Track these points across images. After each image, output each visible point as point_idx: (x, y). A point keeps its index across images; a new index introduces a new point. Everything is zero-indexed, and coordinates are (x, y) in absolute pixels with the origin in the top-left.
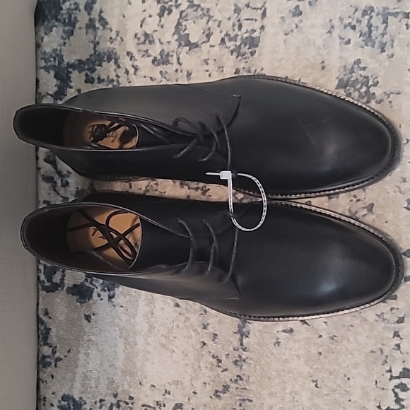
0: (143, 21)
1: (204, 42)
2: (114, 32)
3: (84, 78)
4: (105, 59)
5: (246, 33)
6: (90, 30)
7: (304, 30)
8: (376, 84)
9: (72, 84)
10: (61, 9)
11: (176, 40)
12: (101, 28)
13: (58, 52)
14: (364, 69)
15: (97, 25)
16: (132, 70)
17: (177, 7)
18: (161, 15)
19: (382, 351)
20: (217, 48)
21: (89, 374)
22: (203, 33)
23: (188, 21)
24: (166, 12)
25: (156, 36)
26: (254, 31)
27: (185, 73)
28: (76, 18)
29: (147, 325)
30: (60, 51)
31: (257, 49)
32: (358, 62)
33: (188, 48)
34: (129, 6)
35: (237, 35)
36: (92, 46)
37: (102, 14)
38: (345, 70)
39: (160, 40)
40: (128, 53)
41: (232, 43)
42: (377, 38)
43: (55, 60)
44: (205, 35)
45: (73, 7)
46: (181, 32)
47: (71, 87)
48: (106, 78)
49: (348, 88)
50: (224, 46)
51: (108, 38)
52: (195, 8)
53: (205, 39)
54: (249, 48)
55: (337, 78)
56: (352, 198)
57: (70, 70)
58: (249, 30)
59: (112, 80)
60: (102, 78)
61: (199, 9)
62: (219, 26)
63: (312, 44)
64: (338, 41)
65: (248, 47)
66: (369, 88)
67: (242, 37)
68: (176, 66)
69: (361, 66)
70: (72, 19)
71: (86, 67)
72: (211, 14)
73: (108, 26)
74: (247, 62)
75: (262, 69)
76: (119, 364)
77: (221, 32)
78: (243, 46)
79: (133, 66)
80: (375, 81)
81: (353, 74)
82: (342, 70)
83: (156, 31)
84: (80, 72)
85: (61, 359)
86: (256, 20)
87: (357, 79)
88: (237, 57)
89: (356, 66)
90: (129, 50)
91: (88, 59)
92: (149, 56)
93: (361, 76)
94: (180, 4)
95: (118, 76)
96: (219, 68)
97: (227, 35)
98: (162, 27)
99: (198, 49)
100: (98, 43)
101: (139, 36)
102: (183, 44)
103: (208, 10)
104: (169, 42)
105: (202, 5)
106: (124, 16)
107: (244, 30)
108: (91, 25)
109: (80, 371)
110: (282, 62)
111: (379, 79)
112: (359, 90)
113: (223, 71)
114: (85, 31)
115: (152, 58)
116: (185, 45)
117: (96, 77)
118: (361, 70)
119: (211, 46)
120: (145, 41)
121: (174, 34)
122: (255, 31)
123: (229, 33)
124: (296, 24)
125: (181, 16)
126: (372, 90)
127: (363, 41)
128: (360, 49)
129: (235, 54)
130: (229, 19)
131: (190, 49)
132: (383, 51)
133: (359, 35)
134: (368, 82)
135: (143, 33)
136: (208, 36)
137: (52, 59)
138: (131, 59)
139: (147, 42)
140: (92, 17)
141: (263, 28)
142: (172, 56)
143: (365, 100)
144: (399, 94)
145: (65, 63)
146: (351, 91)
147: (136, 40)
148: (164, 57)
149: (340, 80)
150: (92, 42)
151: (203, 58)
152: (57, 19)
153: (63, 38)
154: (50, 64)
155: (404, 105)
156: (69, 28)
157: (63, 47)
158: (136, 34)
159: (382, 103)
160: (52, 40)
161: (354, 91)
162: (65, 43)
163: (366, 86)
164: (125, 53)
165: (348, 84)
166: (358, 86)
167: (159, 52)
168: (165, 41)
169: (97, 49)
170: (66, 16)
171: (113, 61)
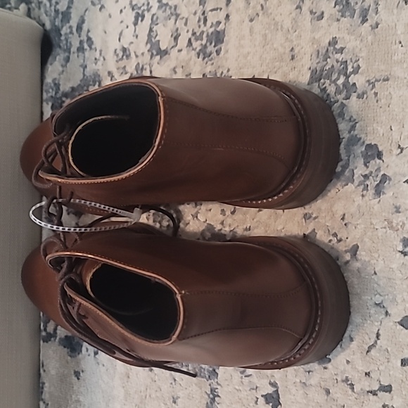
0: (121, 34)
1: (173, 47)
2: (98, 51)
4: (91, 83)
5: (211, 27)
6: (80, 54)
7: (270, 11)
8: (356, 70)
10: (61, 35)
11: (148, 51)
12: (88, 48)
13: (57, 82)
14: (341, 50)
15: (86, 46)
17: (148, 10)
18: (135, 24)
20: (184, 52)
22: (172, 36)
23: (159, 25)
24: (140, 19)
25: (132, 48)
26: (219, 23)
28: (70, 43)
29: (123, 390)
30: (59, 80)
31: (223, 46)
32: (334, 42)
33: (158, 57)
34: (110, 19)
35: (203, 32)
36: (82, 70)
37: (89, 34)
38: (318, 57)
39: (135, 53)
40: (109, 73)
41: (199, 42)
42: (357, 3)
43: (53, 90)
44: (173, 38)
45: (68, 31)
46: (153, 40)
49: (322, 81)
50: (191, 48)
51: (94, 58)
52: (164, 8)
53: (173, 43)
54: (215, 46)
55: (310, 69)
56: (331, 238)
57: (64, 99)
58: (214, 23)
61: (168, 8)
62: (186, 24)
63: (280, 27)
64: (309, 17)
65: (213, 44)
66: (347, 77)
67: (208, 34)
69: (338, 47)
70: (68, 44)
71: (77, 94)
72: (178, 12)
73: (93, 47)
74: (213, 64)
75: (229, 70)
77: (188, 31)
78: (208, 44)
80: (355, 65)
81: (328, 60)
82: (314, 56)
83: (132, 43)
86: (221, 9)
87: (333, 66)
88: (204, 59)
89: (332, 48)
90: (110, 70)
91: (80, 85)
92: (126, 73)
93: (337, 61)
94: (151, 7)
96: (187, 76)
97: (194, 34)
98: (137, 37)
99: (167, 56)
100: (86, 66)
101: (118, 52)
102: (155, 53)
103: (176, 7)
104: (143, 54)
105: (170, 4)
106: (105, 32)
107: (209, 23)
108: (81, 49)
110: (249, 58)
111: (360, 62)
112: (335, 82)
114: (76, 55)
115: (128, 75)
116: (157, 54)
118: (336, 53)
119: (180, 51)
120: (123, 56)
121: (147, 43)
122: (221, 23)
123: (195, 31)
124: (262, 5)
125: (152, 19)
126: (352, 79)
127: (339, 11)
128: (336, 23)
129: (201, 56)
130: (195, 13)
131: (161, 57)
132: (364, 20)
133: (333, 5)
134: (347, 69)
135: (121, 47)
136: (176, 39)
137: (51, 90)
139: (124, 57)
140: (82, 38)
141: (228, 16)
142: (146, 69)
143: (343, 95)
144: (388, 80)
145: (60, 92)
146: (327, 85)
147: (115, 57)
148: (139, 72)
149: (312, 71)
150: (81, 66)
151: (172, 66)
152: (60, 47)
153: (62, 66)
154: (50, 95)
155: (394, 96)
156: (67, 54)
157: (62, 76)
158: (116, 50)
159: (365, 96)
160: (54, 69)
161: (330, 85)
162: (63, 71)
163: (344, 75)
164: (106, 73)
165: (322, 75)
166: (334, 77)
167: (134, 67)
168: (139, 53)
169: (85, 73)
170: (64, 42)
171: (97, 83)
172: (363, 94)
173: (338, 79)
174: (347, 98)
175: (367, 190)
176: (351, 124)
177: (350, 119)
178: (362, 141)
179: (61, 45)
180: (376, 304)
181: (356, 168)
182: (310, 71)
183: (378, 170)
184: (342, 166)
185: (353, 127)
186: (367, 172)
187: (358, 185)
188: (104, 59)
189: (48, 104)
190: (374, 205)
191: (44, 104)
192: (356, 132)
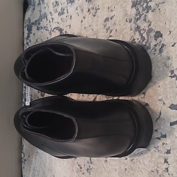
2: (46, 4)
3: (36, 28)
4: (43, 18)
6: (39, 6)
9: (32, 32)
11: (66, 1)
13: (29, 19)
15: (41, 2)
16: (51, 20)
19: (157, 171)
21: (36, 168)
25: (60, 1)
27: (70, 17)
28: (35, 2)
33: (70, 4)
36: (39, 12)
39: (61, 3)
40: (50, 13)
43: (28, 22)
47: (32, 33)
48: (43, 26)
49: (137, 6)
51: (44, 7)
57: (32, 25)
59: (45, 27)
60: (42, 27)
66: (147, 3)
68: (66, 14)
71: (37, 23)
73: (44, 2)
74: (92, 4)
75: (99, 6)
76: (47, 165)
79: (52, 18)
84: (35, 26)
85: (26, 160)
88: (89, 2)
90: (50, 11)
91: (39, 19)
92: (57, 12)
95: (47, 25)
96: (82, 10)
99: (74, 3)
100: (41, 11)
101: (54, 3)
102: (69, 2)
104: (64, 3)
108: (39, 4)
109: (32, 166)
112: (142, 6)
113: (83, 11)
114: (37, 7)
115: (58, 13)
116: (70, 3)
117: (40, 27)
120: (56, 5)
126: (149, 4)
131: (71, 4)
135: (55, 1)
137: (27, 22)
138: (51, 15)
139: (57, 5)
142: (65, 9)
143: (146, 11)
144: (164, 3)
145: (31, 23)
146: (139, 7)
147: (53, 6)
148: (62, 11)
149: (133, 2)
150: (39, 11)
151: (76, 7)
152: (31, 4)
153: (32, 12)
154: (26, 24)
155: (167, 9)
156: (34, 7)
157: (32, 16)
158: (53, 3)
159: (155, 11)
160: (28, 14)
161: (140, 7)
162: (32, 14)
163: (146, 3)
164: (49, 13)
165: (137, 3)
166: (142, 4)
167: (60, 9)
168: (62, 3)
169: (41, 14)
170: (33, 2)
171: (46, 18)
172: (154, 10)
173: (144, 4)
174: (147, 12)
175: (156, 51)
176: (149, 23)
177: (149, 21)
178: (154, 30)
179: (32, 3)
180: (160, 100)
181: (151, 42)
182: (132, 3)
183: (161, 42)
184: (145, 42)
185: (150, 25)
186: (156, 43)
187: (152, 50)
188: (48, 7)
189: (26, 28)
190: (159, 57)
191: (25, 28)
192: (151, 27)
